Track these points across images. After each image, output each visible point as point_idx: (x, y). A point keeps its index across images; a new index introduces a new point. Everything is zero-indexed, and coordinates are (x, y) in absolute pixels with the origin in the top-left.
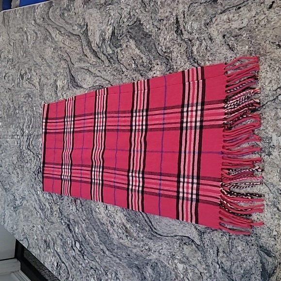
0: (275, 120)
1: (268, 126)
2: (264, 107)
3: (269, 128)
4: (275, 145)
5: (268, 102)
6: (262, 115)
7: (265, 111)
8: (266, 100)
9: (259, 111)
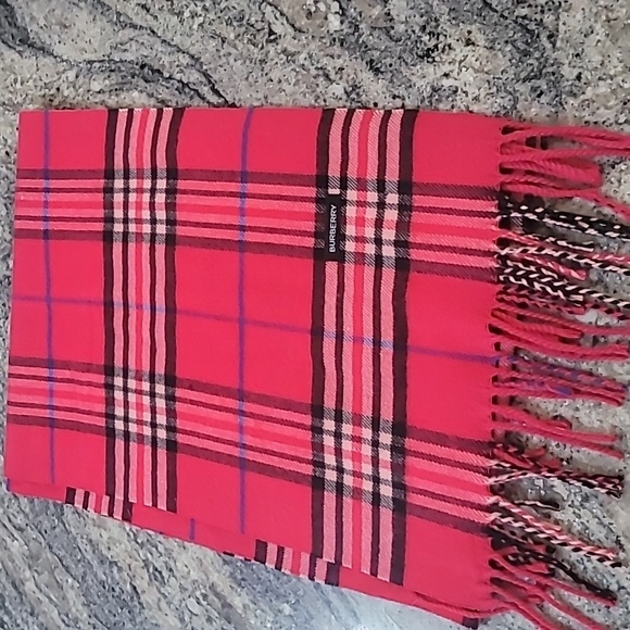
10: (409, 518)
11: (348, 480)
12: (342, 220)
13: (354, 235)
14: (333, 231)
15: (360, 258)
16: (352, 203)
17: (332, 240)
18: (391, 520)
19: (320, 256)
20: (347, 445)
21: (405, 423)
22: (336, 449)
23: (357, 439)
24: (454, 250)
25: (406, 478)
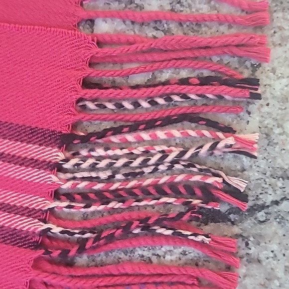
2: (261, 215)
5: (285, 203)
6: (247, 244)
7: (263, 232)
8: (275, 191)
9: (233, 223)
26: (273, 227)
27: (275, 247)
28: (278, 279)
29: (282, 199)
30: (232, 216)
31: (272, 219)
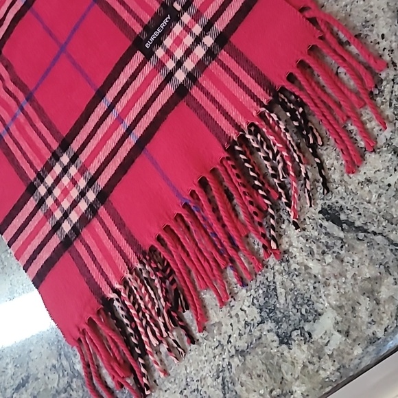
0: (361, 288)
1: (333, 281)
2: (361, 235)
3: (332, 291)
4: (315, 337)
5: (380, 237)
6: (342, 247)
7: (356, 246)
8: (378, 226)
9: (343, 230)
10: (67, 255)
11: (50, 202)
12: (168, 31)
13: (168, 47)
14: (156, 34)
15: (161, 65)
16: (182, 23)
17: (152, 39)
18: (55, 246)
19: (138, 44)
20: (66, 180)
21: (108, 196)
22: (58, 177)
23: (74, 182)
24: (220, 107)
25: (84, 230)
26: (362, 247)
27: (356, 259)
28: (346, 278)
29: (379, 234)
30: (344, 225)
31: (366, 241)
